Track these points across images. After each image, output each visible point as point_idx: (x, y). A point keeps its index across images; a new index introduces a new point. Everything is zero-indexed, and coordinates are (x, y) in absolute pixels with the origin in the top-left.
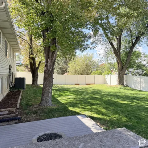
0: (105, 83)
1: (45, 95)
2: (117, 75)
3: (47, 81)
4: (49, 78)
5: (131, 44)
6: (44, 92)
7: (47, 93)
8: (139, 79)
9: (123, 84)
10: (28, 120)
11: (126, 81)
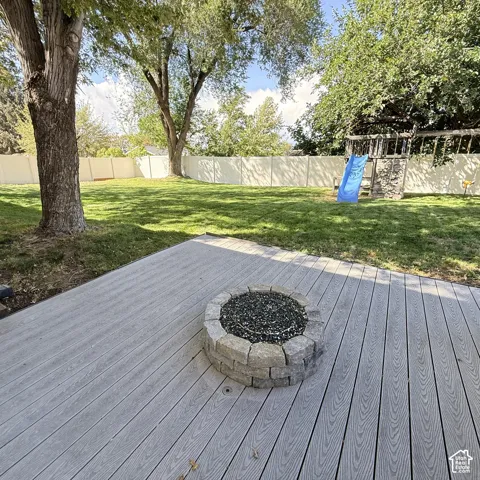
0: (137, 174)
1: (61, 197)
2: (168, 156)
3: (58, 145)
4: (62, 136)
5: (190, 87)
6: (55, 187)
7: (67, 190)
8: (211, 163)
9: (180, 174)
10: (51, 287)
11: (185, 168)
